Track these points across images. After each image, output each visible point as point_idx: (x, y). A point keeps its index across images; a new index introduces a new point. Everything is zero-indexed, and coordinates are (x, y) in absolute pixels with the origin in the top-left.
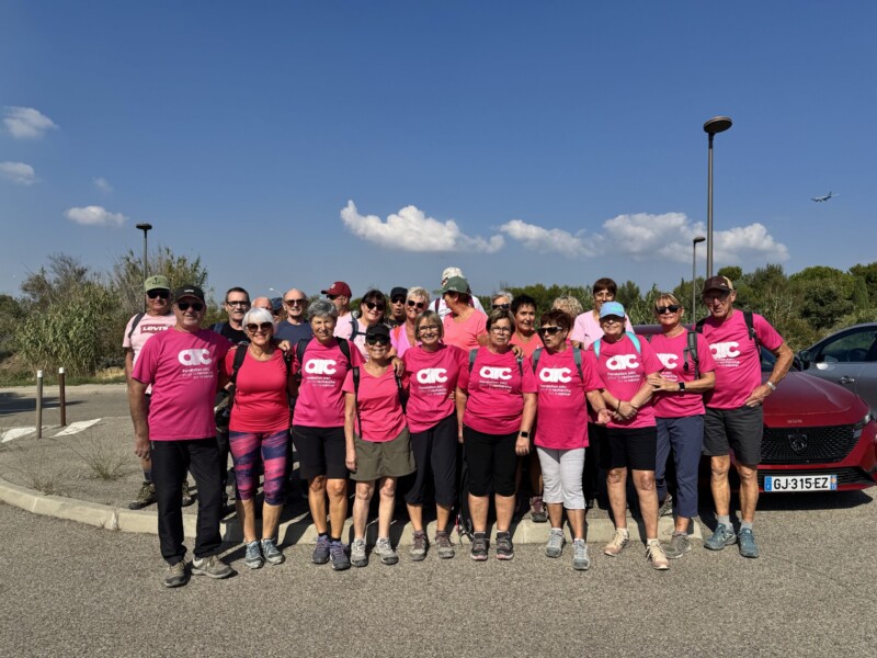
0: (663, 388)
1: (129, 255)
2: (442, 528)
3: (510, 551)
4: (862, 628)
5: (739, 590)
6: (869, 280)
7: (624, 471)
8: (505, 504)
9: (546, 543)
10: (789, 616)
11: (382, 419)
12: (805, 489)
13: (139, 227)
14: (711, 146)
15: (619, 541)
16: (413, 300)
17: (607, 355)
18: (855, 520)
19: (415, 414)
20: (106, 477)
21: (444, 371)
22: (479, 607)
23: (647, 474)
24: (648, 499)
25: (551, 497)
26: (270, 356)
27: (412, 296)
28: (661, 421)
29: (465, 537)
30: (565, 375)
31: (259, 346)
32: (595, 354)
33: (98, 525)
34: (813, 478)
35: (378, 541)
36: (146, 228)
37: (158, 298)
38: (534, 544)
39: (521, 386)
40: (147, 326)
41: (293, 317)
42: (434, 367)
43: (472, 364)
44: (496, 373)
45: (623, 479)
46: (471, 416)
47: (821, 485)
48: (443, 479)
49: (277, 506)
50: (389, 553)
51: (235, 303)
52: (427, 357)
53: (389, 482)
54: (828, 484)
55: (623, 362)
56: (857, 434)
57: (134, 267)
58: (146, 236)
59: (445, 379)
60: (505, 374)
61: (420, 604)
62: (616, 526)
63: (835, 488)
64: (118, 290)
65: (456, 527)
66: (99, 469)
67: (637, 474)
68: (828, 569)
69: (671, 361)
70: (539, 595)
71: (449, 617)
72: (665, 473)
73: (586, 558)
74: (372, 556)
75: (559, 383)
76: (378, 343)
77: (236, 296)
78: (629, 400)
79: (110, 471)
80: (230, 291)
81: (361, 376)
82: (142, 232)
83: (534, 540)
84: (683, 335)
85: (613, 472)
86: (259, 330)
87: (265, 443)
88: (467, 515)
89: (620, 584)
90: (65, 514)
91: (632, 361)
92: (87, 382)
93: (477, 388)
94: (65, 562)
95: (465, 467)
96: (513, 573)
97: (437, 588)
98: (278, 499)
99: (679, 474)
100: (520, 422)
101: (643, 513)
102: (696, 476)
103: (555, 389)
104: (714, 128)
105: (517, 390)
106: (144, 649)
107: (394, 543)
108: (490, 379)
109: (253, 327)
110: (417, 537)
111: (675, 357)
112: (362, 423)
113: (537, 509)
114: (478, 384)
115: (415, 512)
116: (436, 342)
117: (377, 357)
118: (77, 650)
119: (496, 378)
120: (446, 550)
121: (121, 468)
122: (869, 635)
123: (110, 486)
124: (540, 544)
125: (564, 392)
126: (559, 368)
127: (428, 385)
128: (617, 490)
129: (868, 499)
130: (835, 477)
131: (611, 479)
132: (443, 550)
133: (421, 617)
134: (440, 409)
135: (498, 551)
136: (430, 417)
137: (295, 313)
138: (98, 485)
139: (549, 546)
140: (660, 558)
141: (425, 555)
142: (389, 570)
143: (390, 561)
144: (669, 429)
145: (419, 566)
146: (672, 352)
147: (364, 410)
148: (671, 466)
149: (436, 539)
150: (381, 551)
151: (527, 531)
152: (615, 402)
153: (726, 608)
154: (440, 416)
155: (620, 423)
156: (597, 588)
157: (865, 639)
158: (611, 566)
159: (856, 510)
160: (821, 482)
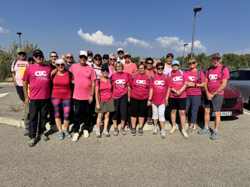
0: (190, 86)
1: (15, 43)
2: (122, 126)
3: (142, 133)
4: (244, 154)
5: (209, 144)
6: (228, 58)
7: (176, 110)
8: (141, 119)
9: (152, 130)
10: (224, 151)
11: (106, 95)
12: (223, 115)
13: (18, 33)
14: (195, 16)
15: (173, 130)
16: (111, 58)
17: (173, 76)
18: (235, 124)
19: (115, 93)
20: (15, 111)
21: (124, 80)
22: (136, 149)
23: (183, 111)
24: (183, 118)
25: (155, 117)
26: (64, 74)
27: (111, 56)
28: (188, 97)
29: (129, 129)
30: (162, 83)
31: (61, 71)
32: (169, 76)
33: (14, 125)
34: (226, 112)
35: (104, 130)
36: (20, 34)
37: (22, 55)
38: (149, 131)
39: (149, 86)
40: (19, 64)
41: (68, 62)
42: (121, 79)
43: (134, 79)
44: (141, 82)
45: (175, 113)
46: (133, 94)
47: (227, 114)
48: (123, 112)
49: (68, 121)
50: (107, 133)
51: (53, 57)
52: (119, 76)
53: (108, 113)
54: (229, 114)
55: (178, 79)
56: (238, 100)
57: (16, 46)
58: (20, 36)
59: (124, 83)
60: (144, 82)
61: (119, 148)
62: (172, 126)
63: (231, 115)
64: (11, 54)
65: (126, 126)
66: (12, 108)
67: (180, 111)
68: (231, 138)
69: (193, 79)
70: (153, 145)
71: (128, 152)
72: (188, 112)
73: (165, 135)
74: (102, 134)
75: (160, 85)
76: (105, 71)
77: (53, 54)
78: (179, 90)
79: (16, 109)
80: (51, 53)
81: (101, 82)
82: (19, 35)
83: (149, 129)
84: (197, 71)
85: (173, 110)
86: (60, 66)
87: (63, 102)
88: (130, 122)
89: (175, 142)
90: (3, 122)
91: (181, 78)
92: (3, 82)
93: (135, 86)
94: (5, 137)
95: (130, 109)
96: (144, 139)
97: (123, 144)
98: (68, 119)
99: (192, 111)
100: (148, 96)
101: (181, 122)
102: (197, 112)
103: (159, 87)
104: (196, 10)
105: (148, 87)
106: (36, 164)
107: (108, 131)
108: (139, 84)
109: (58, 65)
110: (115, 129)
111: (194, 77)
112: (101, 96)
113: (150, 121)
114: (136, 85)
115: (115, 122)
116: (122, 71)
117: (105, 76)
118: (14, 165)
119: (141, 83)
120: (124, 133)
121: (19, 108)
122: (246, 156)
123: (16, 114)
124: (150, 131)
125: (162, 88)
126: (160, 80)
127: (119, 84)
128: (173, 116)
129: (237, 118)
130: (231, 112)
131: (172, 113)
132: (123, 132)
133: (120, 153)
134: (123, 92)
135: (139, 133)
136: (120, 94)
137: (69, 61)
138: (13, 113)
139: (154, 131)
140: (186, 135)
141: (118, 134)
142: (108, 138)
143: (108, 136)
144: (191, 99)
145: (117, 137)
146: (193, 76)
147: (101, 92)
148: (190, 109)
149: (121, 129)
150: (105, 133)
151: (147, 127)
152: (175, 91)
153: (206, 149)
154: (123, 94)
155: (176, 97)
156: (169, 143)
157: (245, 157)
158: (172, 137)
159: (235, 121)
160: (228, 113)
